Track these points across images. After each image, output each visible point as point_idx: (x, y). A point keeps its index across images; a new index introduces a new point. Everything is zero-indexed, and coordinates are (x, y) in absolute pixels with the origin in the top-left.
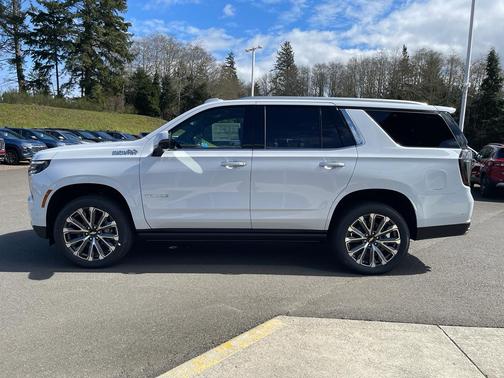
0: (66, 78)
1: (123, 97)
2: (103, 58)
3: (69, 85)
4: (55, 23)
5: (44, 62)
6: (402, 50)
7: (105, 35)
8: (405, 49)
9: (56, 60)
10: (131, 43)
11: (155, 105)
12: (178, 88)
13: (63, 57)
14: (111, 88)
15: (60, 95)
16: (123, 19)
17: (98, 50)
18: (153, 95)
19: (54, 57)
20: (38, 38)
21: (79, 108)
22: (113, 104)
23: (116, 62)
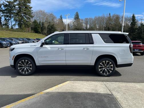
0: (14, 23)
1: (30, 28)
2: (24, 17)
3: (15, 25)
4: (10, 7)
5: (7, 18)
6: (109, 14)
7: (25, 10)
8: (110, 14)
9: (11, 18)
10: (32, 13)
11: (40, 30)
12: (46, 25)
13: (13, 17)
14: (27, 26)
15: (12, 28)
16: (30, 6)
17: (23, 15)
18: (39, 27)
19: (10, 17)
20: (5, 12)
21: (18, 31)
22: (28, 30)
23: (28, 18)
